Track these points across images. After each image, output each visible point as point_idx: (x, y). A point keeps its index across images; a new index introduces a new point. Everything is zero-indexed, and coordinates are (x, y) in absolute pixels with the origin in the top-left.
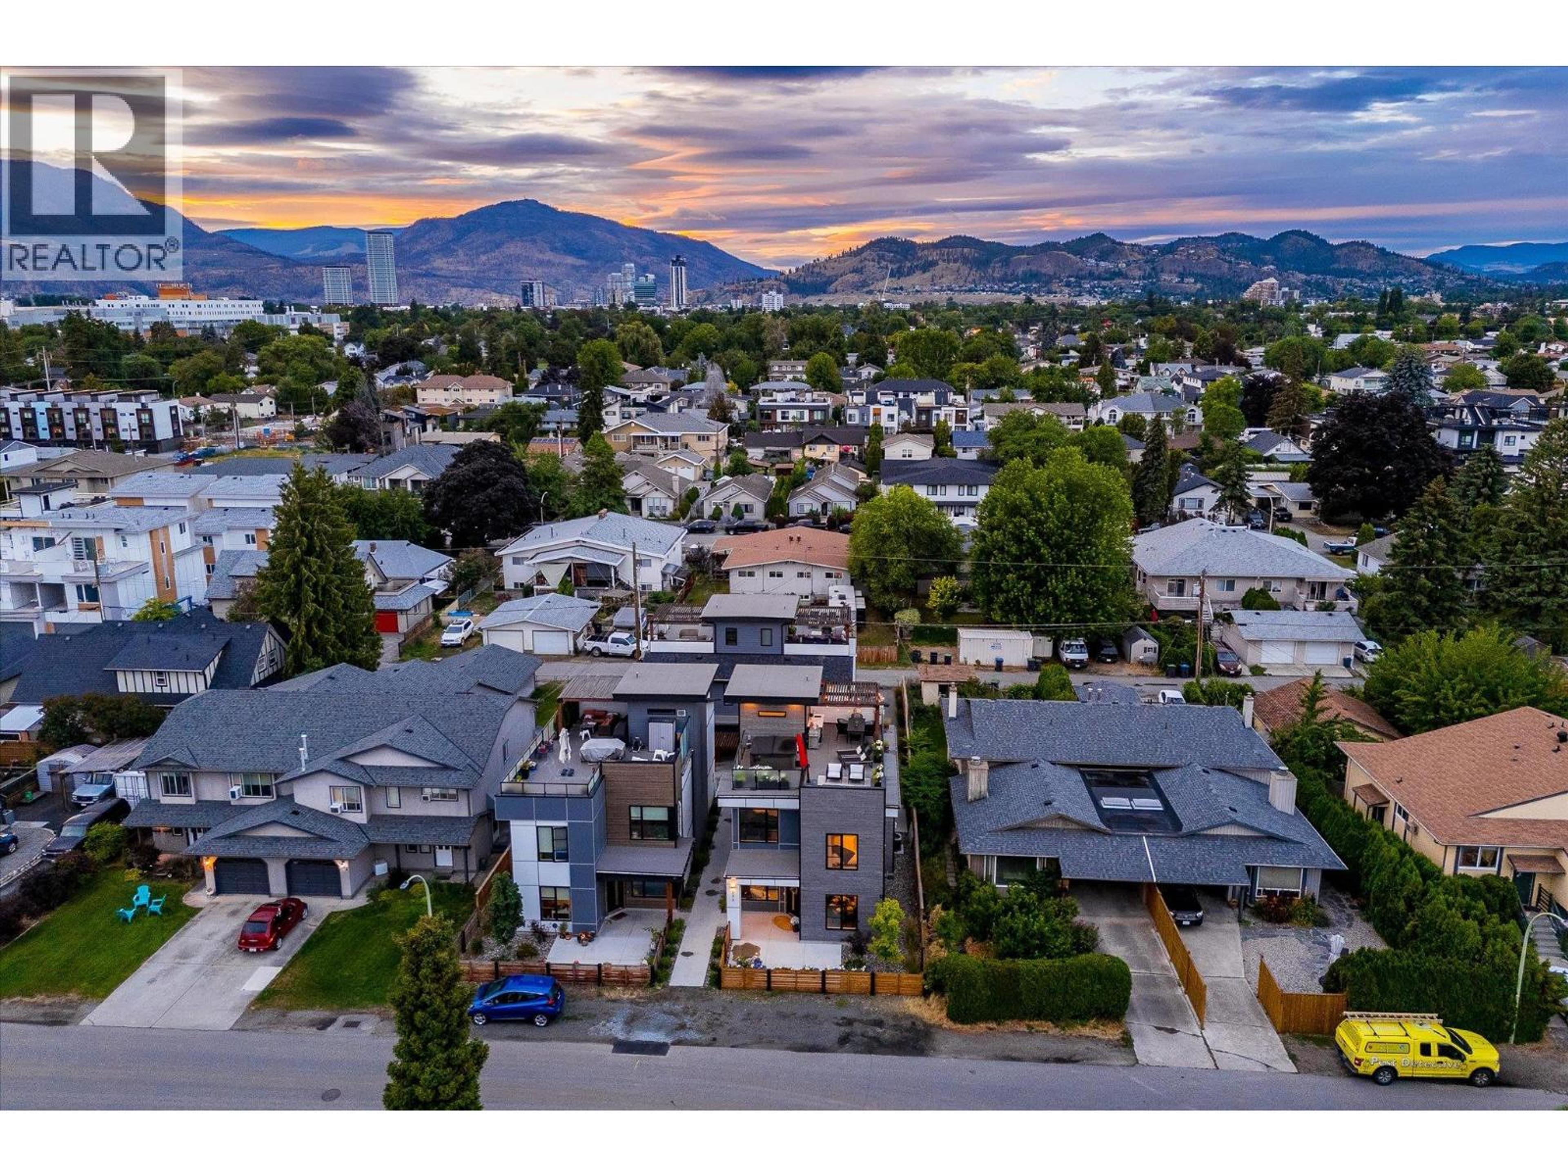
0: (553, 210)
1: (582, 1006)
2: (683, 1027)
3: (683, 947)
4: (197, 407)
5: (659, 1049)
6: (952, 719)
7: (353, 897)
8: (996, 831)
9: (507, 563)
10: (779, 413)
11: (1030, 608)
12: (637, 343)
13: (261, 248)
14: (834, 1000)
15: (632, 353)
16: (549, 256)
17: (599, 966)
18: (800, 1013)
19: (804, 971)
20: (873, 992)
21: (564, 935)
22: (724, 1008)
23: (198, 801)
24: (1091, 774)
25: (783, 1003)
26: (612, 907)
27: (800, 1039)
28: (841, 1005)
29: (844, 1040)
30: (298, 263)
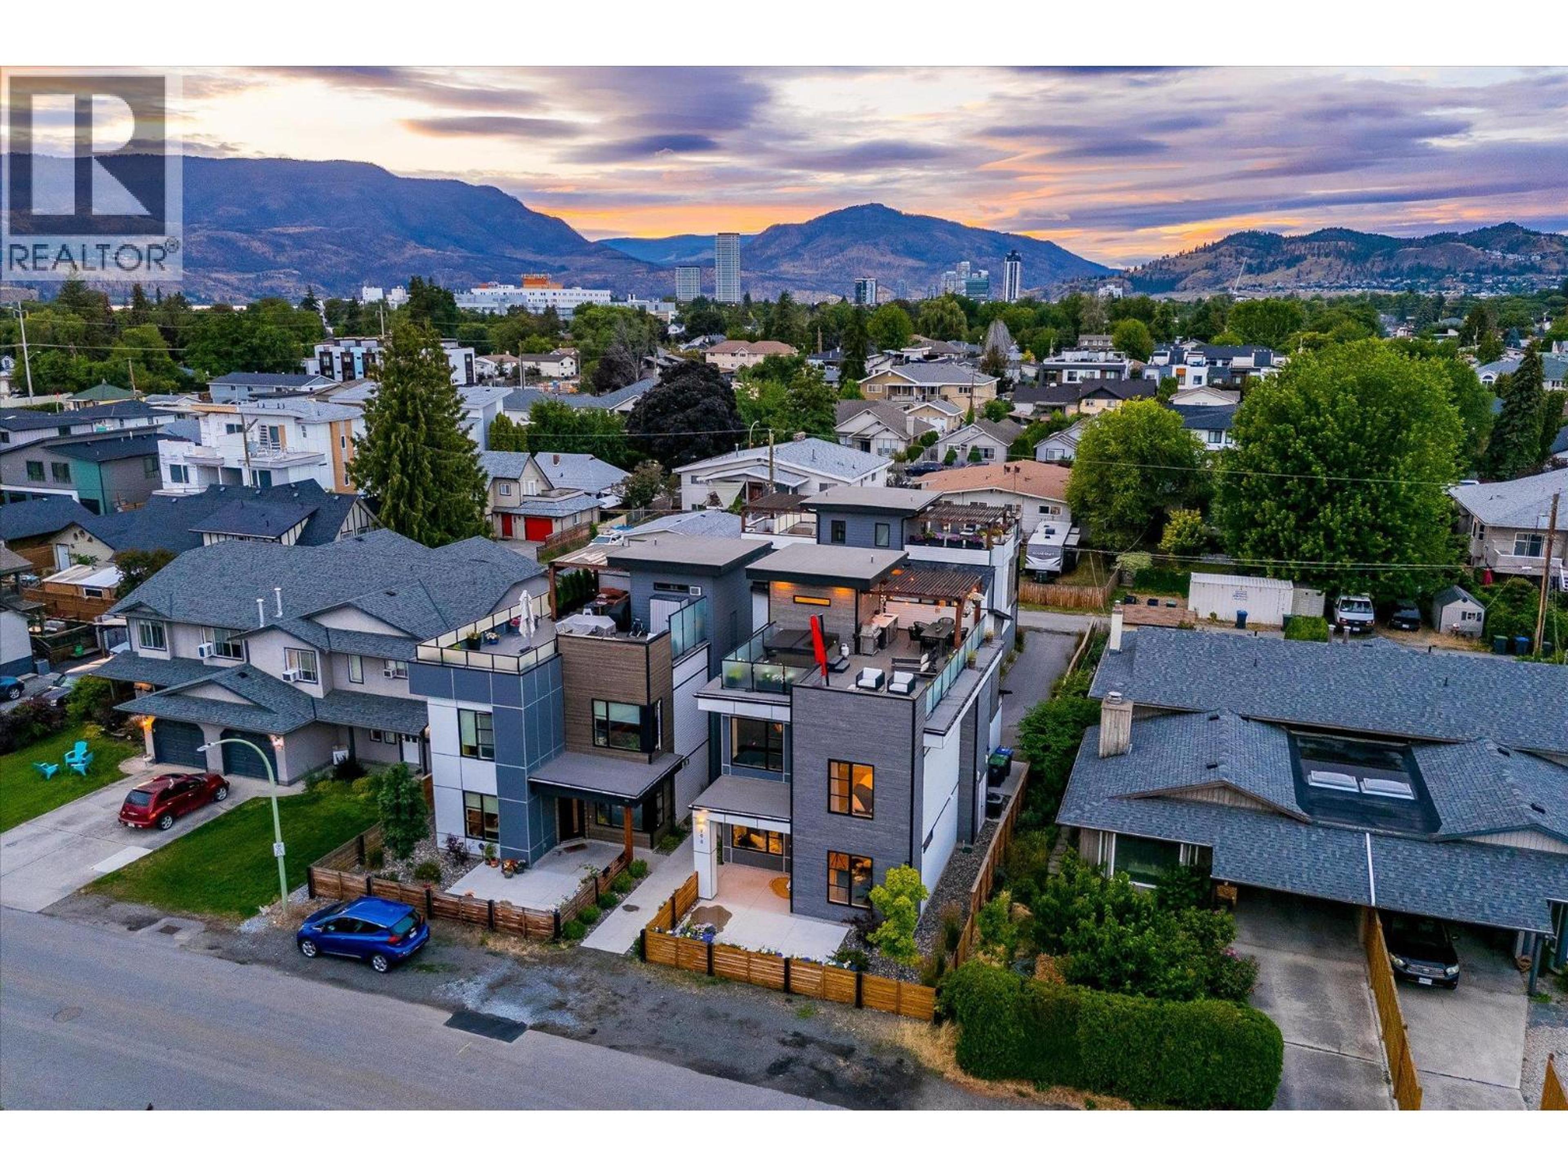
0: (898, 214)
1: (449, 954)
2: (560, 1006)
3: (631, 899)
4: (501, 362)
5: (504, 1029)
6: (1113, 653)
7: (290, 783)
8: (1121, 798)
9: (686, 480)
10: (1065, 373)
11: (1293, 549)
12: (941, 320)
13: (633, 255)
14: (800, 1004)
15: (935, 330)
16: (889, 258)
17: (491, 903)
18: (737, 1016)
19: (759, 954)
20: (859, 1004)
21: (490, 860)
22: (635, 989)
23: (174, 657)
24: (1304, 740)
26: (567, 833)
27: (717, 1052)
28: (804, 1014)
29: (778, 1068)
30: (661, 268)
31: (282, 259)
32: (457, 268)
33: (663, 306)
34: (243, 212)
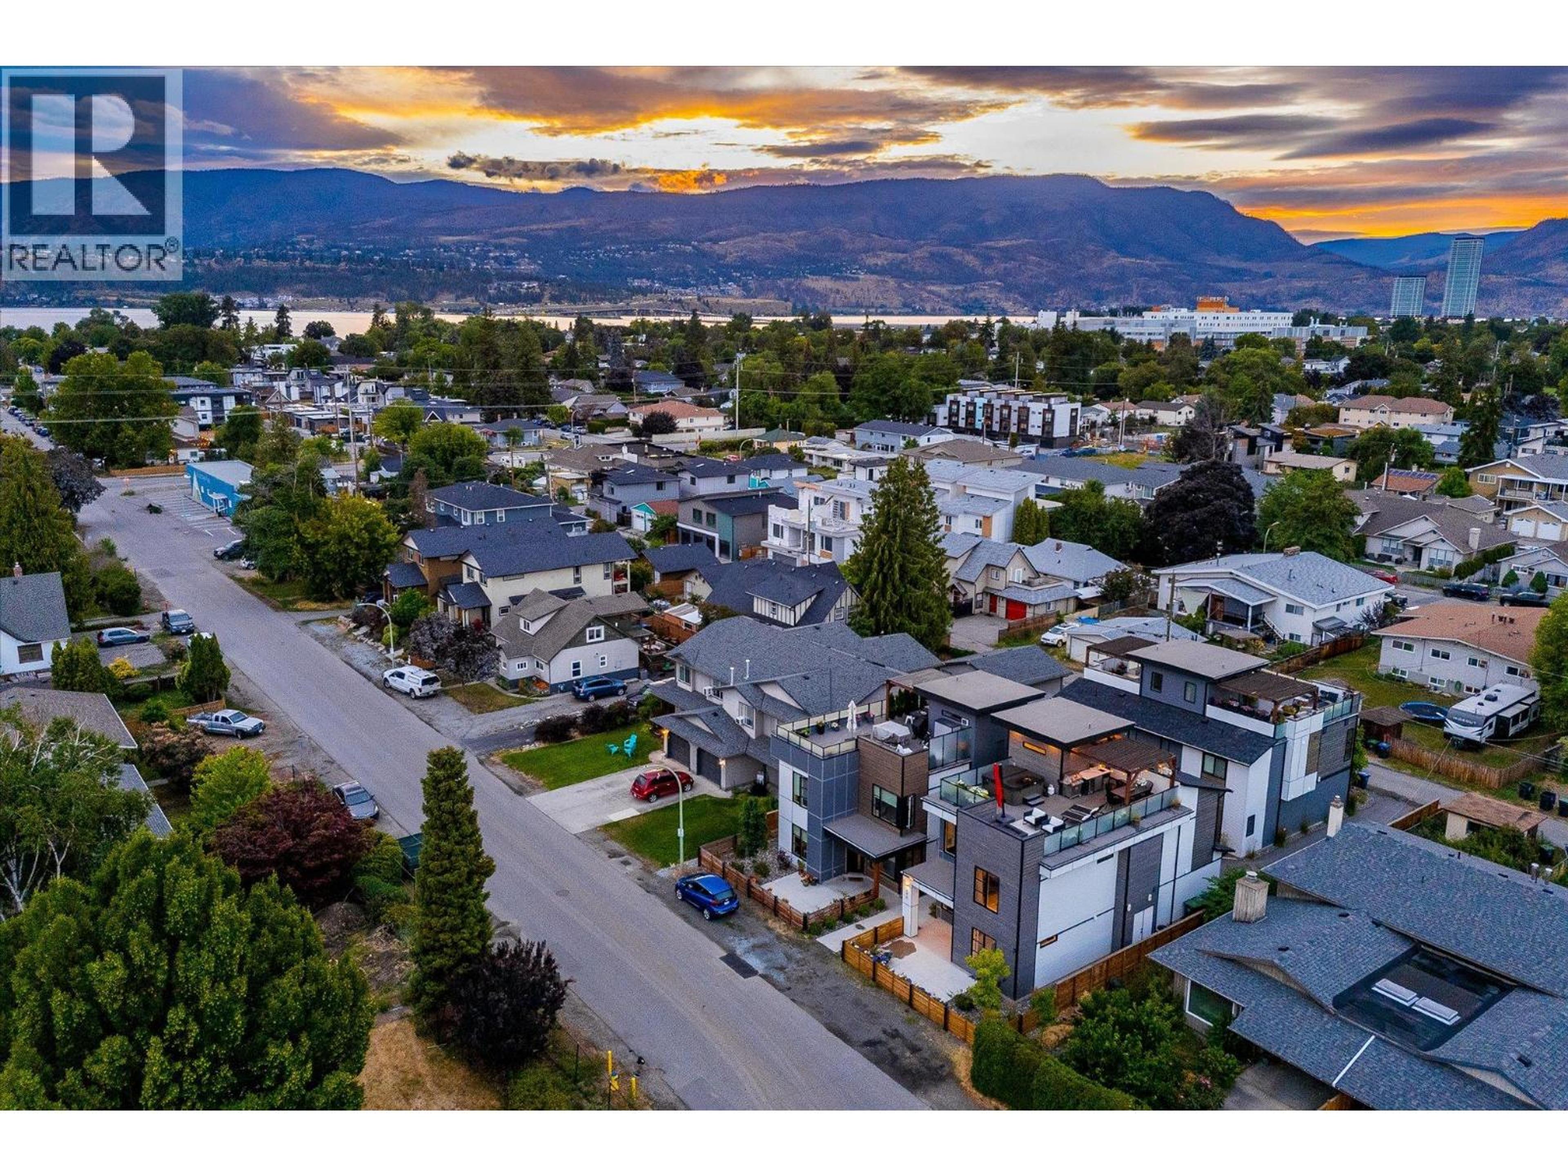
1: (745, 921)
2: (782, 969)
3: (862, 921)
4: (1117, 411)
5: (746, 971)
7: (726, 790)
8: (1204, 952)
9: (1164, 582)
13: (1354, 258)
14: (912, 1014)
17: (776, 898)
18: (872, 1008)
19: (899, 977)
20: (946, 1027)
21: (801, 871)
22: (827, 974)
23: (693, 691)
24: (1421, 956)
25: (870, 996)
26: (851, 869)
27: (843, 1023)
28: (910, 1021)
29: (871, 1043)
30: (1387, 273)
31: (989, 271)
32: (1155, 276)
33: (1350, 331)
34: (962, 227)
